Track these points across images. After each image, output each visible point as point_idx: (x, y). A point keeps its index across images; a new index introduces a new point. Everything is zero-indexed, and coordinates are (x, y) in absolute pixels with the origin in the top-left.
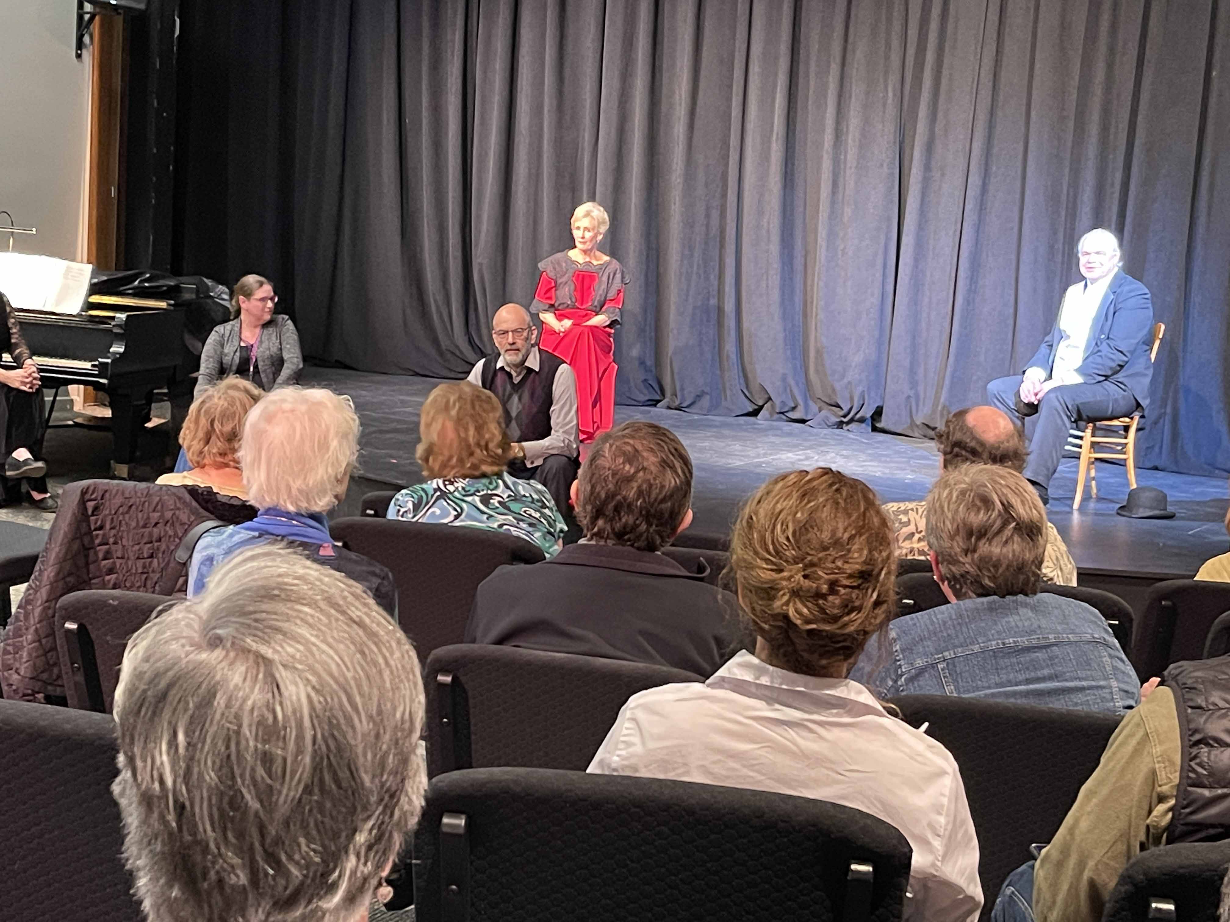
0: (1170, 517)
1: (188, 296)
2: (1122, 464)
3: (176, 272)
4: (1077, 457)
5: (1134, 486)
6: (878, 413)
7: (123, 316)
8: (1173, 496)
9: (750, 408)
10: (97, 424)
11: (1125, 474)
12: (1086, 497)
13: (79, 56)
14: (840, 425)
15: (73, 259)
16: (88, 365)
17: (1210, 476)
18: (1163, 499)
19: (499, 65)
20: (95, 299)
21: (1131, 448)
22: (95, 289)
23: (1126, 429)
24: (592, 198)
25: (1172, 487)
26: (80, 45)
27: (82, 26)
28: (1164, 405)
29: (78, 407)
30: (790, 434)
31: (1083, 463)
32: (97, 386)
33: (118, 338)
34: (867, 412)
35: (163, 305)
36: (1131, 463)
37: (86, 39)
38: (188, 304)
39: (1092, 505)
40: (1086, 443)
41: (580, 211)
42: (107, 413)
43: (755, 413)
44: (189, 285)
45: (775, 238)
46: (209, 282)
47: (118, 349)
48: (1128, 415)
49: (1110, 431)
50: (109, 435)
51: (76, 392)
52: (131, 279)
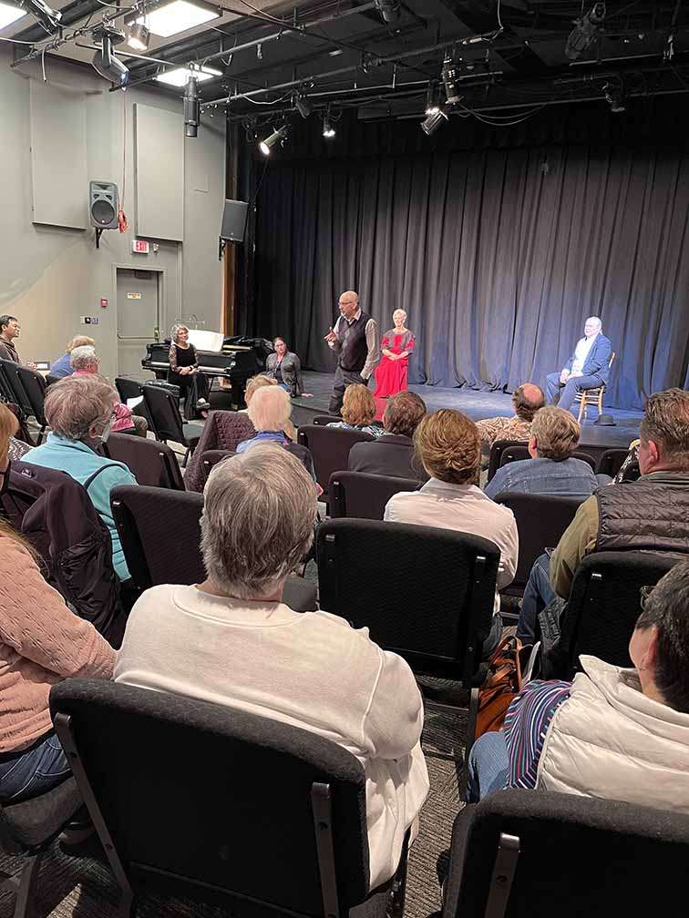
0: (614, 425)
1: (257, 345)
2: (597, 405)
3: (254, 336)
4: (580, 402)
5: (601, 413)
6: (506, 387)
7: (235, 352)
8: (615, 417)
9: (459, 385)
10: (227, 391)
11: (598, 409)
12: (583, 418)
13: (220, 259)
14: (491, 391)
15: (218, 332)
16: (222, 370)
17: (630, 410)
18: (612, 420)
19: (368, 258)
20: (225, 346)
21: (600, 400)
22: (225, 343)
23: (599, 392)
24: (402, 308)
25: (616, 414)
26: (220, 255)
27: (221, 248)
28: (614, 382)
29: (221, 384)
30: (473, 394)
31: (582, 404)
32: (226, 377)
33: (233, 360)
34: (502, 386)
35: (248, 348)
36: (600, 406)
37: (223, 253)
38: (257, 348)
39: (585, 421)
40: (583, 398)
41: (396, 312)
42: (230, 387)
43: (460, 387)
44: (258, 341)
45: (469, 321)
46: (265, 340)
47: (233, 364)
48: (600, 387)
49: (593, 393)
50: (230, 394)
51: (221, 380)
52: (238, 339)
